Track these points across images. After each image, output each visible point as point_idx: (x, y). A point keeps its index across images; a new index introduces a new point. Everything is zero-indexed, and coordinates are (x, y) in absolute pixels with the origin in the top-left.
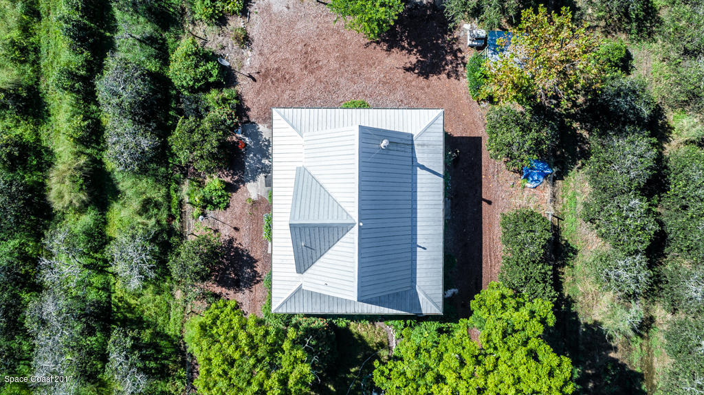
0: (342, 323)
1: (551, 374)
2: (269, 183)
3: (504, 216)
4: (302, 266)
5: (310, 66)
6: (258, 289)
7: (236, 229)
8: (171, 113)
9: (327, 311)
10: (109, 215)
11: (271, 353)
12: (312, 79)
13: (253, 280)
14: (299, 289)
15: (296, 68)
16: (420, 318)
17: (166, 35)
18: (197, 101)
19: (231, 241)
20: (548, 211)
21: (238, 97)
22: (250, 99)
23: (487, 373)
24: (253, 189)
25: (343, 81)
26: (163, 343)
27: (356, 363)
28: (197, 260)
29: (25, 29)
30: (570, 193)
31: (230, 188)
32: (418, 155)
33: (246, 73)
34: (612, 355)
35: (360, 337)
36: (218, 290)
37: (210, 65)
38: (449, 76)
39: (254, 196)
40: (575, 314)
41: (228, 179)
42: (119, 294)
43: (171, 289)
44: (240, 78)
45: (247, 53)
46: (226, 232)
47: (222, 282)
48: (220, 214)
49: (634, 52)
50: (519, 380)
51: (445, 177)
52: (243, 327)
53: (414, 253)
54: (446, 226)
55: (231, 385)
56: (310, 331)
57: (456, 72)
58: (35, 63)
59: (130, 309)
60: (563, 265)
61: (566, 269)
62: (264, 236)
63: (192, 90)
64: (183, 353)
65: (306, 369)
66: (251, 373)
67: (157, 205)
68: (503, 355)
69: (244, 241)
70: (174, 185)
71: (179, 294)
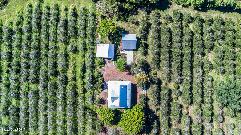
0: (117, 109)
1: (141, 115)
2: (108, 90)
3: (139, 95)
4: (112, 102)
5: (113, 74)
6: (106, 105)
7: (103, 96)
8: (94, 80)
9: (115, 108)
10: (85, 94)
11: (109, 113)
12: (113, 75)
13: (105, 103)
14: (112, 105)
15: (111, 74)
16: (128, 109)
17: (93, 69)
18: (97, 79)
19: (102, 98)
20: (145, 94)
21: (103, 78)
22: (105, 79)
23: (134, 115)
24: (105, 91)
25: (117, 76)
26: (93, 112)
27: (119, 115)
28: (99, 101)
29: (74, 69)
30: (149, 91)
31: (102, 91)
32: (127, 88)
33: (104, 75)
34: (154, 113)
35: (120, 111)
36: (100, 104)
37: (99, 74)
38: (132, 75)
39: (105, 92)
40: (149, 108)
41: (102, 89)
42: (87, 105)
43: (94, 104)
44: (103, 75)
45: (104, 72)
46: (101, 97)
47: (101, 103)
48: (100, 94)
49: (158, 72)
50: (137, 115)
51: (131, 90)
52: (105, 110)
53: (127, 100)
54: (131, 96)
55: (104, 116)
56: (113, 110)
57: (133, 75)
58: (75, 73)
59: (88, 107)
60: (148, 101)
61: (148, 102)
62: (107, 97)
63: (97, 77)
64: (96, 113)
65: (113, 114)
66: (107, 115)
67: (92, 93)
68: (136, 113)
69: (104, 98)
70: (94, 90)
71: (95, 105)
